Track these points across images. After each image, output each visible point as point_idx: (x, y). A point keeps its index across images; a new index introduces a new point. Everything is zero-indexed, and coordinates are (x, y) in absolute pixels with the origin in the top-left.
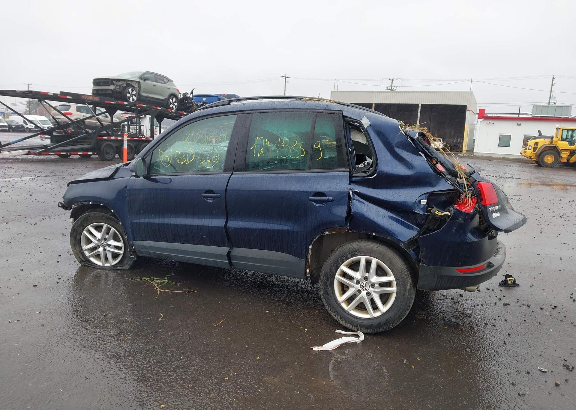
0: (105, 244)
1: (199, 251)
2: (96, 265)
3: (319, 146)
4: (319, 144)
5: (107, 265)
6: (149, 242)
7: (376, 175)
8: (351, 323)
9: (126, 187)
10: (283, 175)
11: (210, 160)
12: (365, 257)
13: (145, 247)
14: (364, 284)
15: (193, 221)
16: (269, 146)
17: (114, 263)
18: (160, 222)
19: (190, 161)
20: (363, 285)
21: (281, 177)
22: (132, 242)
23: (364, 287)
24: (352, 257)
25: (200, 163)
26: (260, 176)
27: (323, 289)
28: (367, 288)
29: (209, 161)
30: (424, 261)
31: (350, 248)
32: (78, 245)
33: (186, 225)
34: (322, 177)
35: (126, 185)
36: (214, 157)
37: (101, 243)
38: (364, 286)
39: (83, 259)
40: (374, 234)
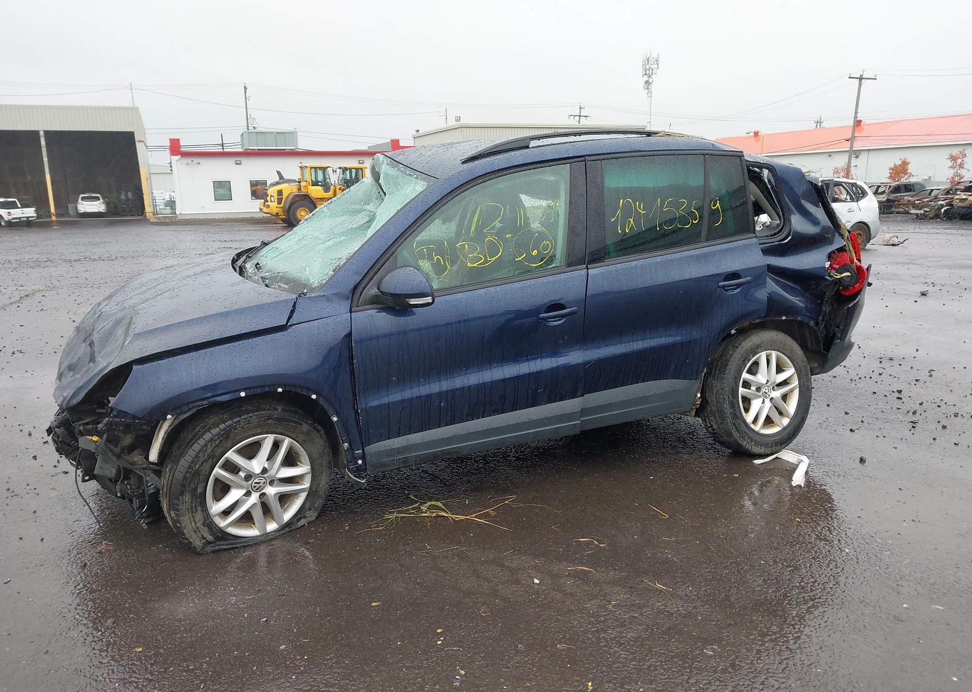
0: (264, 483)
1: (525, 421)
2: (245, 540)
3: (718, 204)
4: (718, 201)
5: (272, 526)
6: (406, 438)
7: (790, 237)
8: (766, 445)
9: (349, 335)
10: (674, 256)
11: (536, 251)
12: (765, 352)
13: (399, 451)
14: (766, 389)
15: (518, 368)
16: (643, 212)
17: (287, 516)
18: (444, 389)
19: (495, 258)
20: (765, 391)
21: (672, 260)
22: (360, 451)
23: (766, 393)
24: (753, 356)
25: (516, 260)
26: (638, 264)
27: (731, 413)
28: (770, 394)
29: (534, 252)
30: (839, 335)
31: (751, 345)
32: (199, 508)
33: (504, 380)
34: (727, 250)
35: (347, 331)
36: (544, 244)
37: (255, 483)
38: (767, 391)
39: (210, 538)
40: (784, 318)
